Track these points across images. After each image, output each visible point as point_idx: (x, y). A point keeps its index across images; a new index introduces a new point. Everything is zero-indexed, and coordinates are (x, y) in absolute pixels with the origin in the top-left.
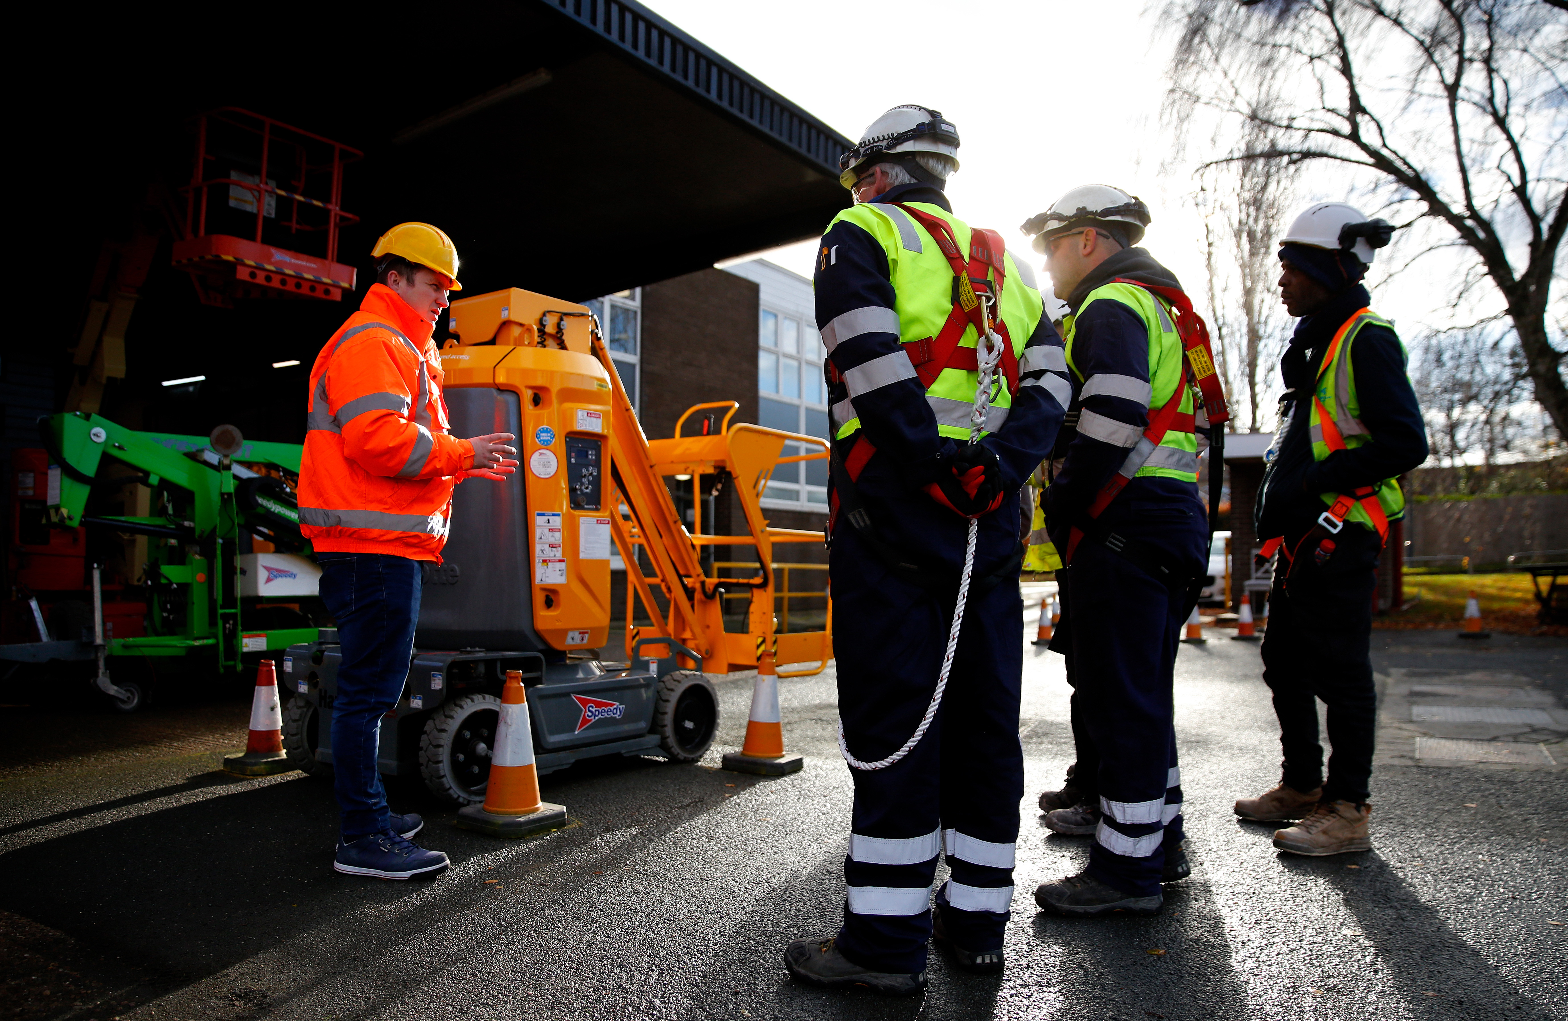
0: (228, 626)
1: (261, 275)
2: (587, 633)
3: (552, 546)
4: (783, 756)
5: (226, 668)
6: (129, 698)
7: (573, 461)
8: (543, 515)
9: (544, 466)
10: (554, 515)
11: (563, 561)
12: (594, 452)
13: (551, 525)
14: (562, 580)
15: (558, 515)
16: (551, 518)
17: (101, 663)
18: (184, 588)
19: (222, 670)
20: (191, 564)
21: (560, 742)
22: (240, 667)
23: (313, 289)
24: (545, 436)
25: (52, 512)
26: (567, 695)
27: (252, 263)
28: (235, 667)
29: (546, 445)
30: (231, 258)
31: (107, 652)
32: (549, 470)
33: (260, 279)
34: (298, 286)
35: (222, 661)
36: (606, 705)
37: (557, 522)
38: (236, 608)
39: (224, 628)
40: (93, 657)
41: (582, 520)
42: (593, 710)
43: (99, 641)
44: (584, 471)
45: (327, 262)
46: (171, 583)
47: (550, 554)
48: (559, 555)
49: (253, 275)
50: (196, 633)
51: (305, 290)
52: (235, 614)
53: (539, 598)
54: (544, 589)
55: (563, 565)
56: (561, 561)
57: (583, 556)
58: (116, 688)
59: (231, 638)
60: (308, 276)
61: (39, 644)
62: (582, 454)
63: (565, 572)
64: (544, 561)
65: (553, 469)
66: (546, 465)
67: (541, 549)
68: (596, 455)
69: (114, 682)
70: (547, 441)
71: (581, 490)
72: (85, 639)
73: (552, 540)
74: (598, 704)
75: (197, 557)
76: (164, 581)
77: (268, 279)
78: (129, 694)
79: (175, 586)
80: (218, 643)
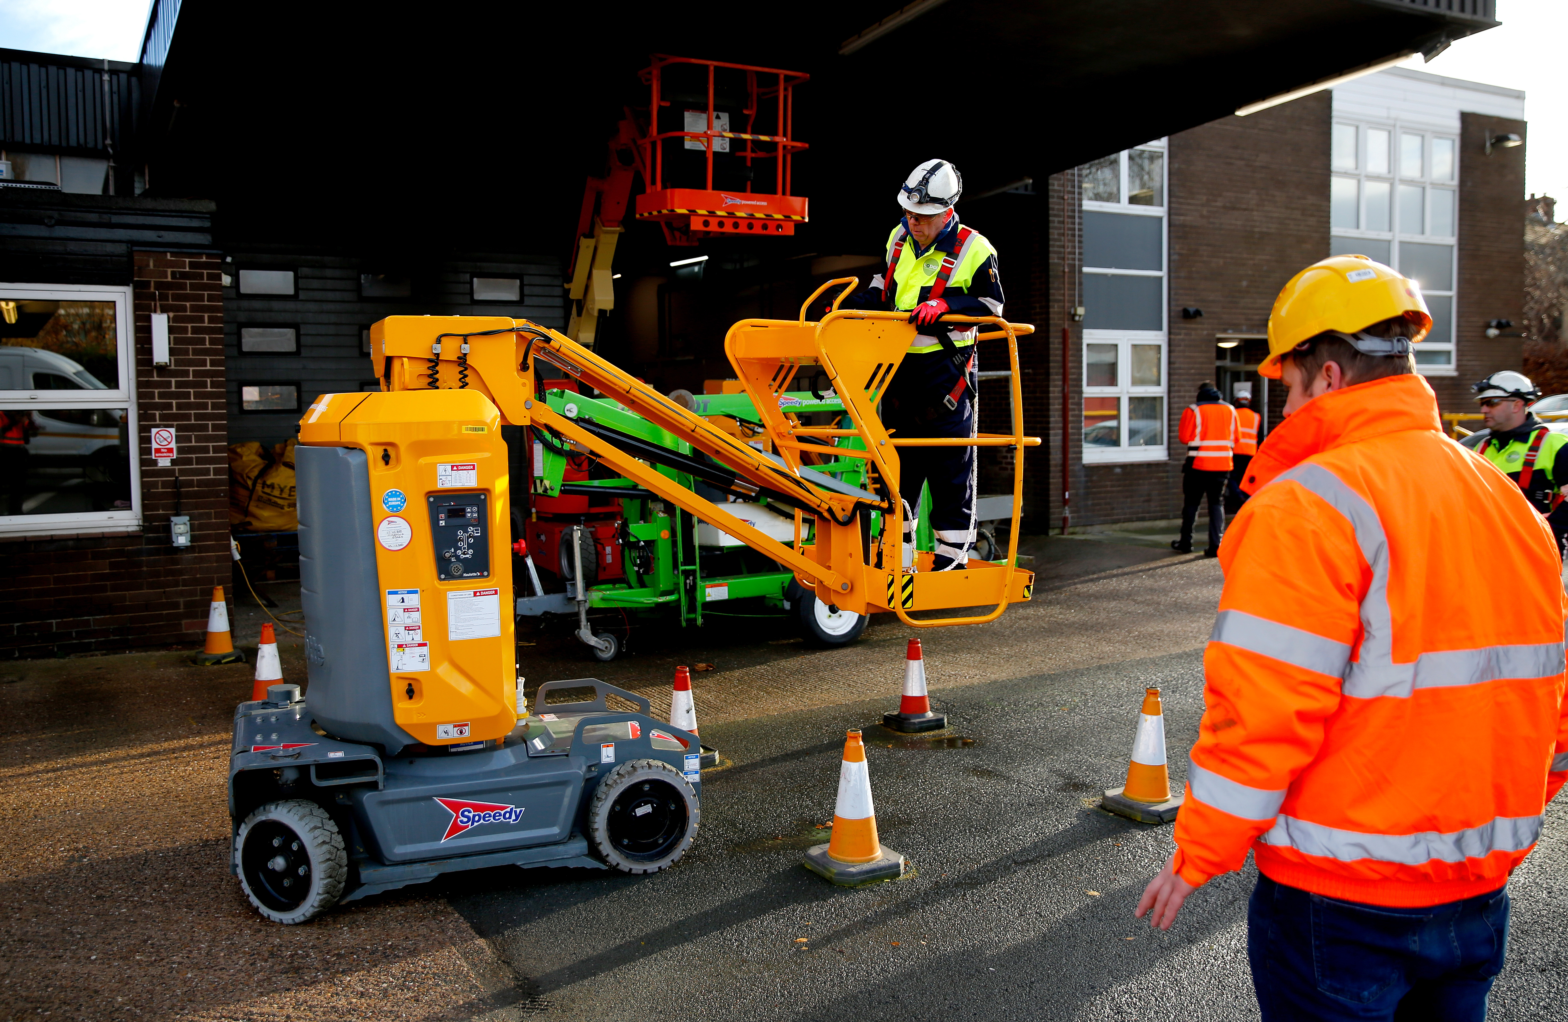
0: (688, 581)
1: (713, 222)
2: (466, 725)
3: (408, 629)
4: (1166, 801)
5: (688, 620)
6: (606, 648)
7: (442, 523)
8: (396, 593)
9: (394, 536)
10: (409, 592)
11: (425, 645)
12: (475, 509)
13: (407, 604)
14: (425, 667)
15: (416, 592)
16: (406, 596)
17: (583, 617)
18: (650, 544)
19: (684, 624)
20: (656, 521)
21: (414, 853)
22: (700, 621)
23: (765, 227)
24: (394, 501)
25: (538, 482)
26: (429, 798)
27: (704, 212)
28: (695, 620)
29: (395, 511)
30: (684, 211)
31: (588, 605)
32: (400, 540)
33: (713, 227)
34: (750, 226)
35: (684, 615)
36: (493, 808)
37: (413, 600)
38: (695, 564)
39: (685, 584)
40: (576, 610)
41: (450, 594)
42: (471, 815)
43: (580, 597)
44: (460, 533)
45: (779, 196)
46: (639, 541)
47: (406, 638)
48: (418, 637)
49: (706, 223)
50: (662, 587)
51: (757, 230)
52: (694, 571)
53: (398, 689)
54: (401, 678)
55: (425, 650)
56: (420, 645)
57: (452, 637)
58: (596, 639)
59: (691, 591)
60: (758, 215)
61: (534, 598)
62: (456, 513)
63: (427, 658)
64: (400, 646)
65: (405, 539)
66: (397, 534)
67: (395, 633)
68: (478, 512)
69: (595, 633)
70: (396, 506)
71: (457, 557)
72: (570, 595)
73: (409, 622)
74: (476, 808)
75: (661, 515)
76: (632, 539)
77: (721, 224)
78: (607, 644)
79: (642, 543)
80: (680, 598)
